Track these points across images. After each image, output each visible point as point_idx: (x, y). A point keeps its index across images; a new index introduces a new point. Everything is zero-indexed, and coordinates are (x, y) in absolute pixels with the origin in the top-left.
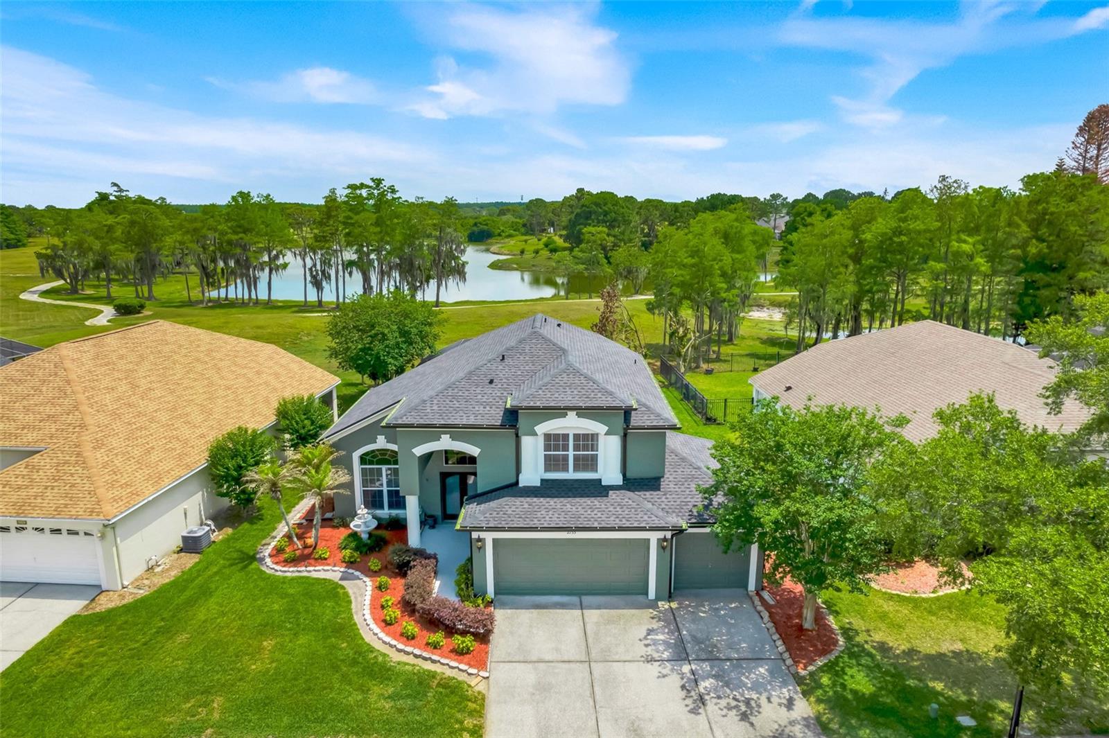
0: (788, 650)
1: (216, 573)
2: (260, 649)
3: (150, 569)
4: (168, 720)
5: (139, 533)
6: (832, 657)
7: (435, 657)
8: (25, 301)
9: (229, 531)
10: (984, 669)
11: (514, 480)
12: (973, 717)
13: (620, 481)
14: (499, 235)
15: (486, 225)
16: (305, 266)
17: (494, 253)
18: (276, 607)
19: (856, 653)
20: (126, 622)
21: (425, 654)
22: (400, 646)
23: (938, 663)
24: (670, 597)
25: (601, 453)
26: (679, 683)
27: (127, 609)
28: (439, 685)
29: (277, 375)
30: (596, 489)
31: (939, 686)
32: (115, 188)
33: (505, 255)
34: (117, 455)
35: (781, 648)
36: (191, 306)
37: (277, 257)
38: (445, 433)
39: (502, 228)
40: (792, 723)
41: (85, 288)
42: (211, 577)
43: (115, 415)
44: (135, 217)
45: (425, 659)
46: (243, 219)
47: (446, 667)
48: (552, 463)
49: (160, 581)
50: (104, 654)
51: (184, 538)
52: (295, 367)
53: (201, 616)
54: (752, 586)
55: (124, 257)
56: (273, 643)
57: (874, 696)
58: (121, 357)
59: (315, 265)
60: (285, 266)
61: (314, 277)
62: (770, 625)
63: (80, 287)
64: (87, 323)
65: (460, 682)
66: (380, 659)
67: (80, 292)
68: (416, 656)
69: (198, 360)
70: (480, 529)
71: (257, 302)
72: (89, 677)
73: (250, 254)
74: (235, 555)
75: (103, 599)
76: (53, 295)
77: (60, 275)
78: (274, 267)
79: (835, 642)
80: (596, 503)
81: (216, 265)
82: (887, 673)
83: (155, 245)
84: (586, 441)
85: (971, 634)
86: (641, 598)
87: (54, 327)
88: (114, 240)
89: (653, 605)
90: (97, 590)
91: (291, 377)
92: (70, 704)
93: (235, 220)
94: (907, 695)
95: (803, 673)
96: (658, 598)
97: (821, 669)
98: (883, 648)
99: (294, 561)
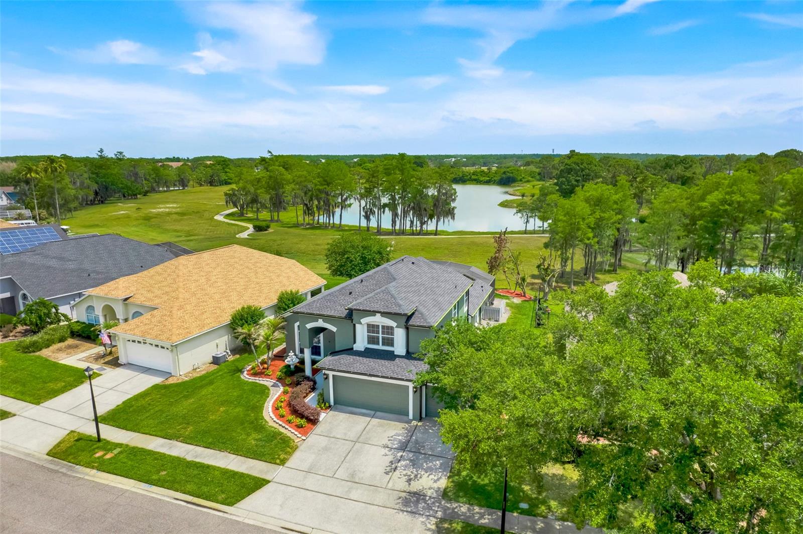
1: (220, 375)
2: (218, 410)
3: (194, 370)
4: (169, 431)
5: (190, 352)
7: (287, 427)
8: (217, 221)
9: (238, 356)
11: (351, 347)
13: (404, 353)
14: (521, 180)
15: (512, 173)
16: (360, 206)
17: (510, 194)
18: (235, 394)
20: (174, 390)
21: (284, 425)
22: (275, 419)
24: (421, 419)
25: (395, 337)
26: (391, 460)
27: (177, 385)
28: (281, 438)
29: (289, 278)
30: (390, 356)
32: (270, 154)
33: (517, 196)
34: (187, 314)
36: (298, 227)
37: (346, 199)
38: (321, 318)
39: (523, 176)
41: (248, 212)
42: (217, 376)
43: (194, 294)
44: (272, 174)
45: (283, 427)
46: (327, 177)
47: (289, 432)
48: (372, 340)
49: (196, 375)
50: (159, 402)
51: (213, 357)
52: (301, 273)
53: (203, 393)
55: (265, 197)
56: (224, 409)
58: (208, 264)
59: (366, 205)
60: (350, 205)
61: (366, 213)
63: (245, 212)
64: (237, 236)
65: (290, 439)
66: (264, 423)
67: (245, 215)
68: (280, 425)
69: (247, 267)
70: (329, 369)
71: (334, 226)
72: (150, 409)
73: (330, 197)
74: (233, 368)
75: (171, 379)
76: (231, 217)
77: (235, 206)
78: (344, 206)
80: (387, 363)
81: (313, 203)
83: (281, 190)
84: (389, 330)
86: (405, 418)
87: (220, 237)
88: (261, 187)
90: (169, 375)
91: (297, 279)
92: (139, 418)
93: (322, 177)
96: (414, 419)
99: (255, 374)
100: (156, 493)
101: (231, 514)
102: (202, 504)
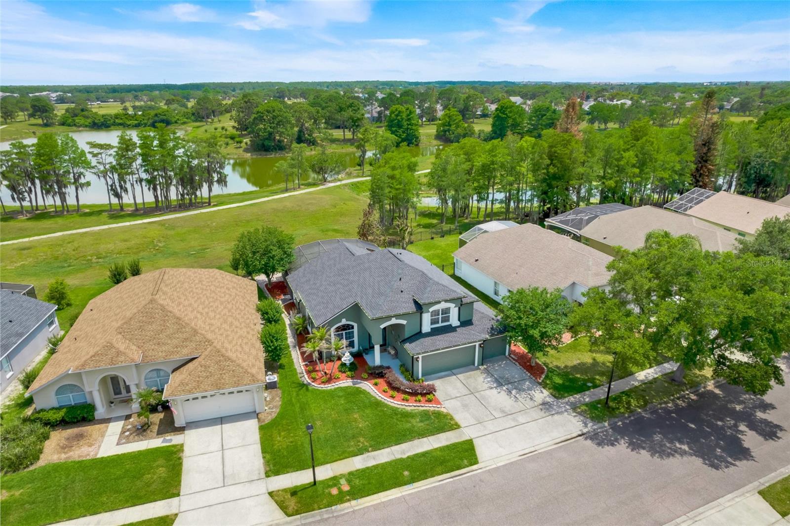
0: (531, 374)
1: (297, 395)
2: (355, 418)
6: (545, 373)
7: (422, 405)
10: (588, 367)
11: (419, 331)
12: (591, 383)
13: (458, 324)
14: (176, 122)
15: (165, 115)
16: (106, 184)
19: (551, 371)
22: (407, 404)
23: (574, 368)
24: (482, 365)
25: (451, 314)
26: (506, 394)
28: (431, 413)
30: (450, 329)
31: (578, 376)
35: (529, 374)
37: (79, 178)
38: (394, 318)
39: (177, 117)
40: (545, 397)
45: (419, 406)
47: (429, 407)
48: (434, 321)
49: (277, 404)
54: (507, 354)
56: (357, 415)
57: (563, 384)
59: (114, 182)
60: (88, 184)
61: (114, 191)
62: (521, 367)
65: (437, 411)
66: (403, 410)
68: (415, 406)
78: (79, 185)
79: (544, 369)
82: (563, 375)
84: (447, 311)
85: (580, 356)
86: (472, 367)
89: (478, 368)
90: (254, 414)
94: (571, 380)
95: (540, 381)
96: (478, 365)
97: (544, 378)
98: (557, 367)
99: (327, 381)
100: (424, 486)
101: (485, 467)
102: (461, 473)
